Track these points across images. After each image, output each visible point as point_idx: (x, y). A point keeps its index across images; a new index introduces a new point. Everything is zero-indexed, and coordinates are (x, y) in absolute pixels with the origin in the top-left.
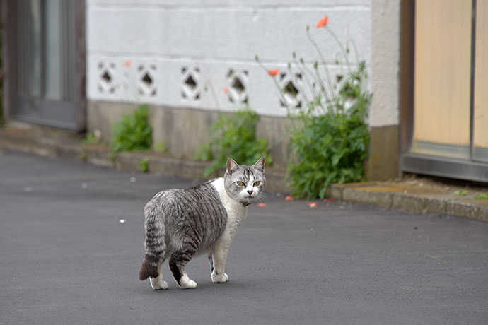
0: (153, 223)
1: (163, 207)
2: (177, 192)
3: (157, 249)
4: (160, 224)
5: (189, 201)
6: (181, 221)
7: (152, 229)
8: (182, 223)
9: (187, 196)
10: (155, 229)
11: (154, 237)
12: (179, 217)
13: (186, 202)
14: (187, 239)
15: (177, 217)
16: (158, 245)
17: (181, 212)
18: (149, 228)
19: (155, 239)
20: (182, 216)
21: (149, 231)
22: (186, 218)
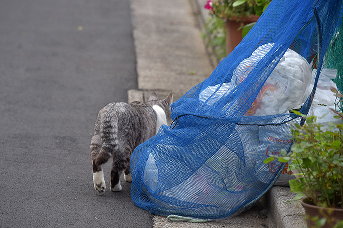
0: (109, 122)
1: (118, 113)
2: (126, 105)
4: (115, 124)
5: (134, 115)
6: (127, 128)
7: (108, 126)
8: (127, 131)
9: (134, 111)
10: (110, 127)
11: (110, 133)
12: (126, 125)
13: (133, 115)
14: (128, 147)
15: (125, 124)
17: (128, 121)
18: (105, 126)
19: (111, 135)
20: (128, 125)
21: (105, 128)
22: (131, 127)
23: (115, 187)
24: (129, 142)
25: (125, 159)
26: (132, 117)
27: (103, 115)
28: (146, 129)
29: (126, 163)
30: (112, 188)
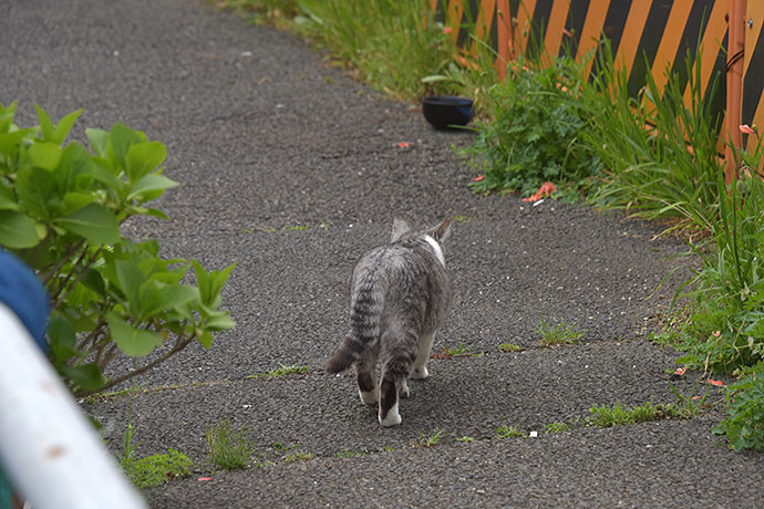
0: (369, 291)
1: (388, 272)
2: (406, 253)
3: (366, 334)
4: (378, 296)
5: (420, 272)
6: (409, 297)
7: (366, 299)
8: (409, 301)
9: (419, 263)
10: (369, 301)
11: (366, 313)
12: (407, 291)
13: (418, 272)
14: (412, 331)
15: (404, 291)
16: (369, 327)
17: (410, 284)
18: (361, 298)
19: (366, 317)
20: (410, 291)
21: (359, 302)
22: (416, 294)
23: (388, 417)
24: (413, 322)
25: (406, 354)
26: (416, 276)
27: (359, 277)
28: (441, 292)
29: (409, 363)
30: (382, 418)
